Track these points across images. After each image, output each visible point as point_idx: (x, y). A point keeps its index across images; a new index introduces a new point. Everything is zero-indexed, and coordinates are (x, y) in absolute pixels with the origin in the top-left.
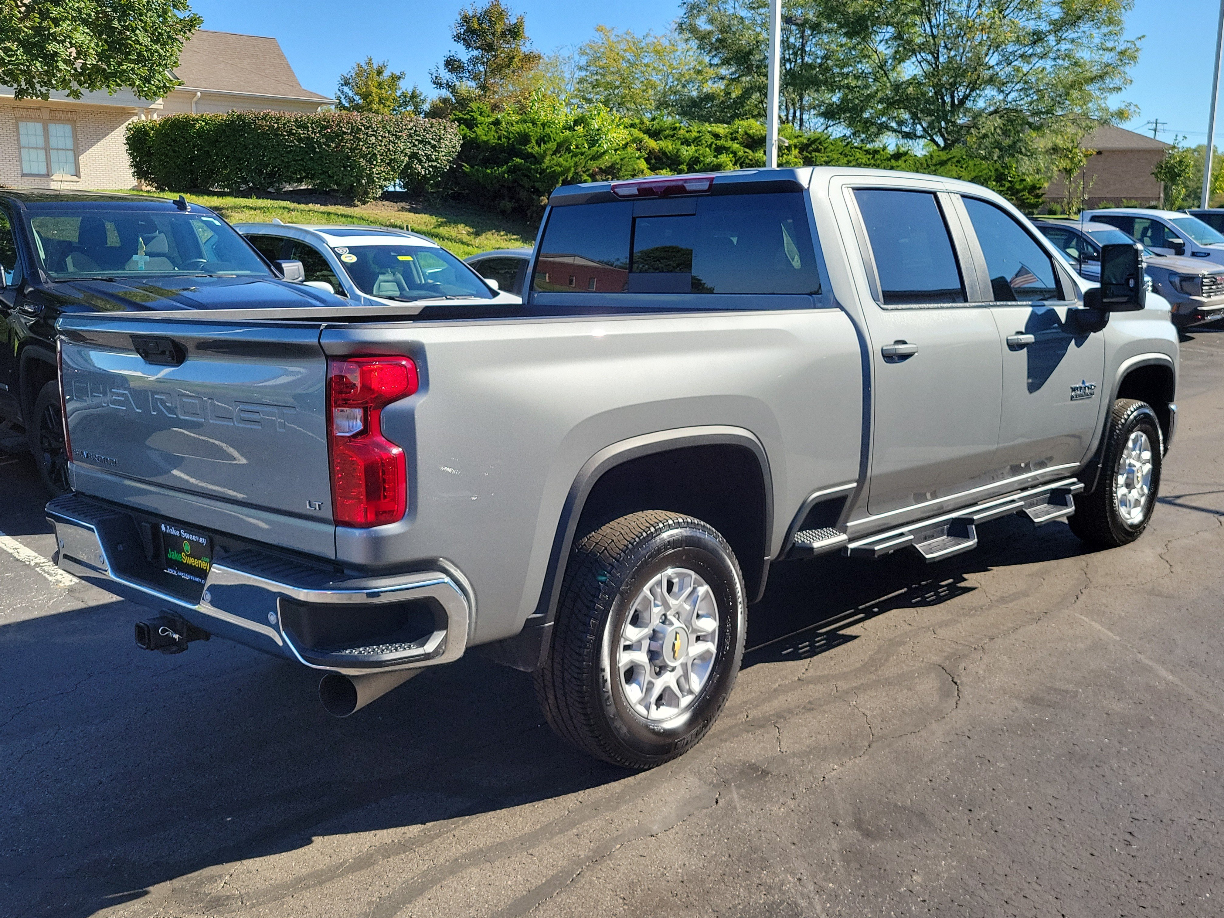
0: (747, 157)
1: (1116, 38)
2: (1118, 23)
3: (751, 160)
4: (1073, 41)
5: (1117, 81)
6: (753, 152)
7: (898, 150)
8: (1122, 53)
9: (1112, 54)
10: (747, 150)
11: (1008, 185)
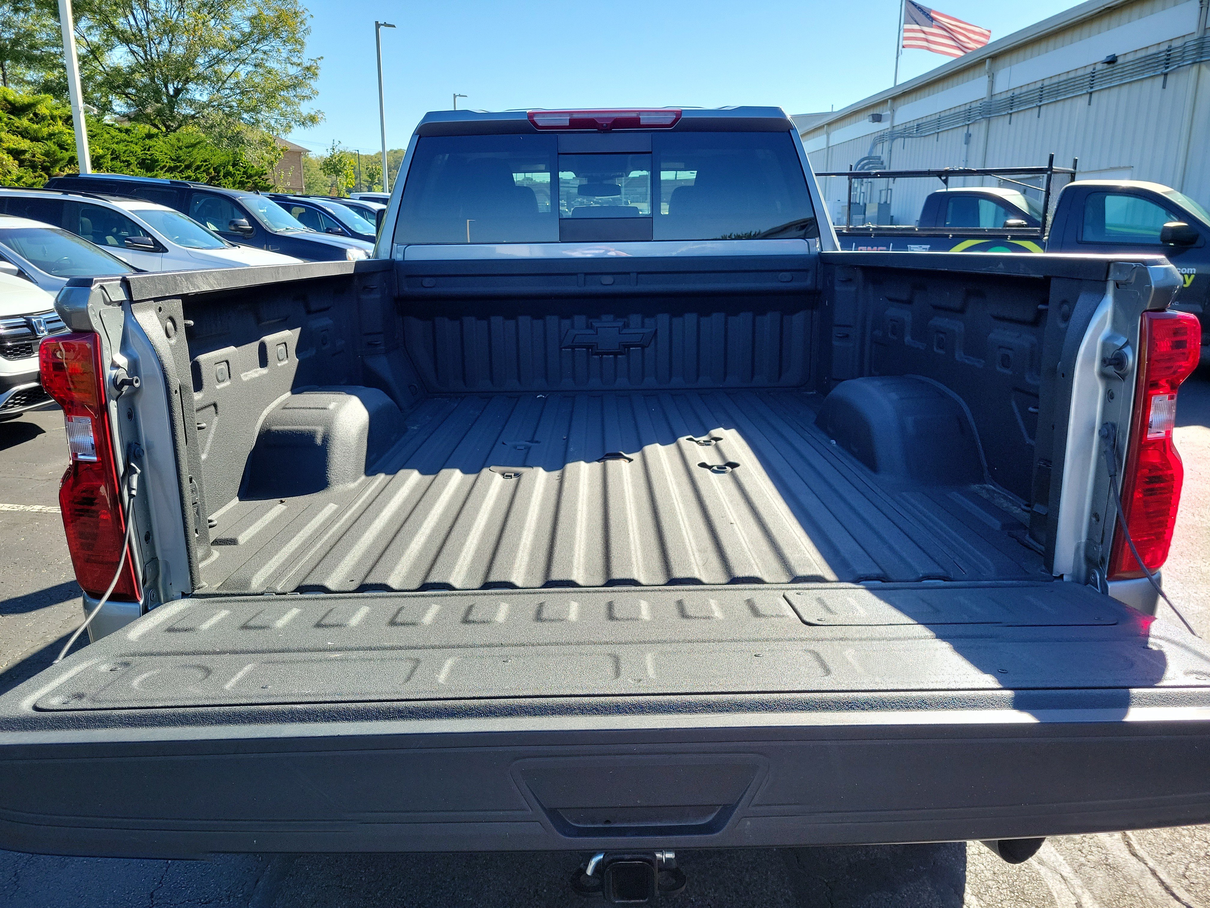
0: (13, 124)
1: (299, 55)
2: (302, 44)
3: (18, 128)
4: (265, 53)
5: (307, 92)
6: (20, 119)
7: (149, 131)
8: (308, 69)
9: (300, 68)
10: (12, 117)
11: (242, 170)
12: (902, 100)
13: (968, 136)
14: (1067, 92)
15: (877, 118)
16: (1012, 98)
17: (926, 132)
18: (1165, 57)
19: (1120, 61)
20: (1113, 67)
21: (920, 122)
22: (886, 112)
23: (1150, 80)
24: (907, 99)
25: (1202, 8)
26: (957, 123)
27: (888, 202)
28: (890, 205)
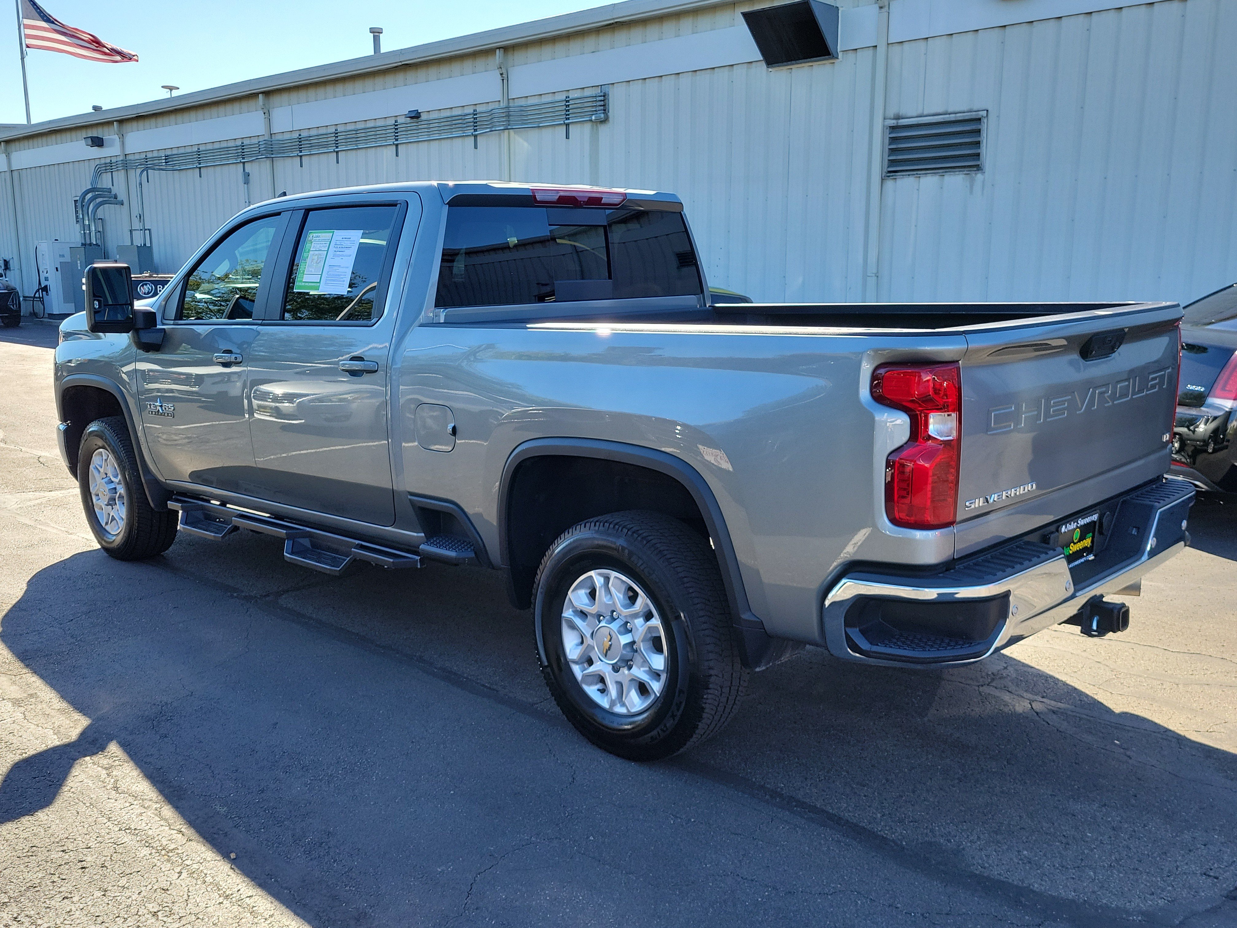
12: (134, 124)
13: (247, 175)
14: (367, 141)
15: (98, 142)
16: (300, 140)
17: (182, 164)
18: (472, 120)
19: (424, 117)
20: (417, 122)
21: (169, 153)
22: (110, 135)
23: (460, 140)
24: (141, 123)
25: (503, 80)
26: (227, 159)
27: (148, 245)
28: (150, 248)
